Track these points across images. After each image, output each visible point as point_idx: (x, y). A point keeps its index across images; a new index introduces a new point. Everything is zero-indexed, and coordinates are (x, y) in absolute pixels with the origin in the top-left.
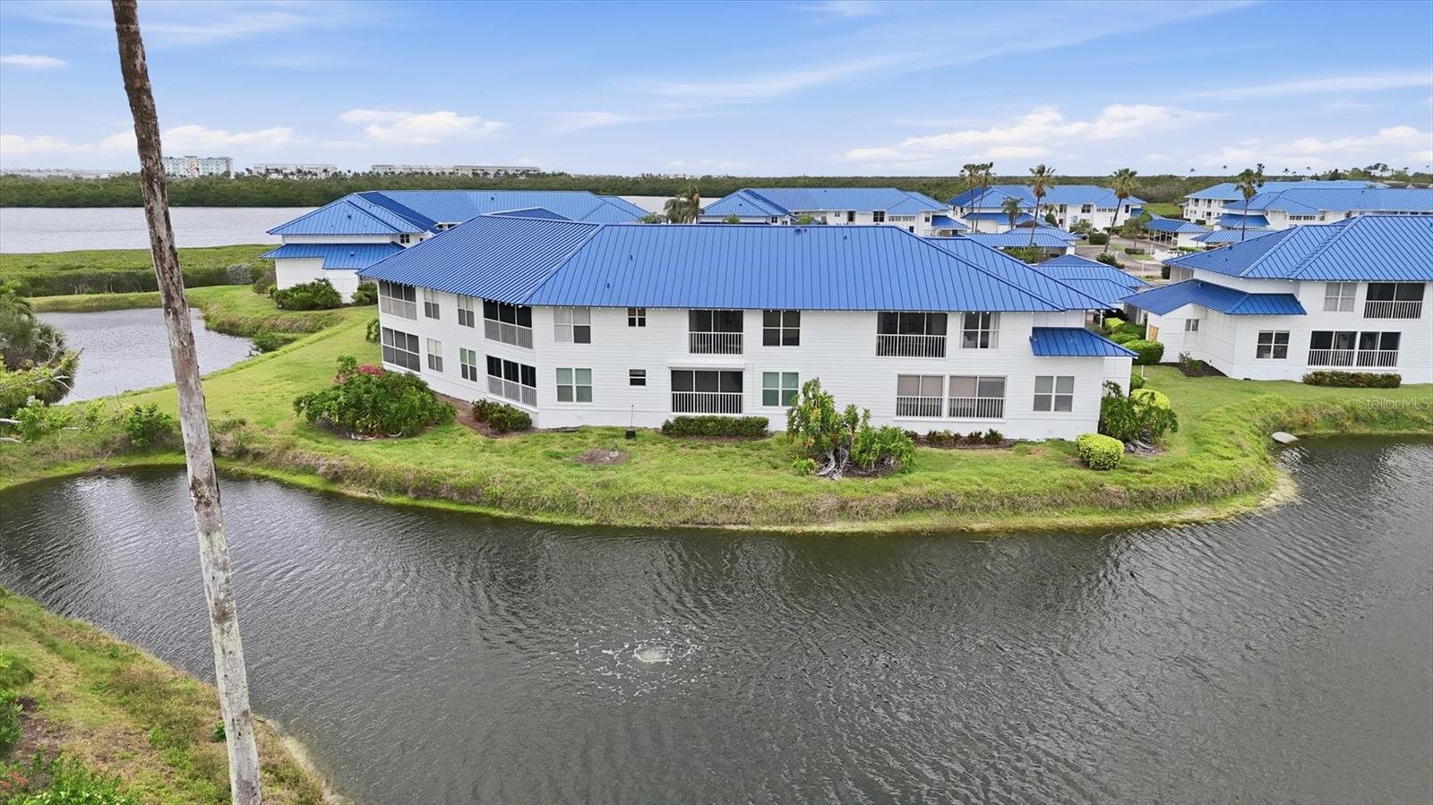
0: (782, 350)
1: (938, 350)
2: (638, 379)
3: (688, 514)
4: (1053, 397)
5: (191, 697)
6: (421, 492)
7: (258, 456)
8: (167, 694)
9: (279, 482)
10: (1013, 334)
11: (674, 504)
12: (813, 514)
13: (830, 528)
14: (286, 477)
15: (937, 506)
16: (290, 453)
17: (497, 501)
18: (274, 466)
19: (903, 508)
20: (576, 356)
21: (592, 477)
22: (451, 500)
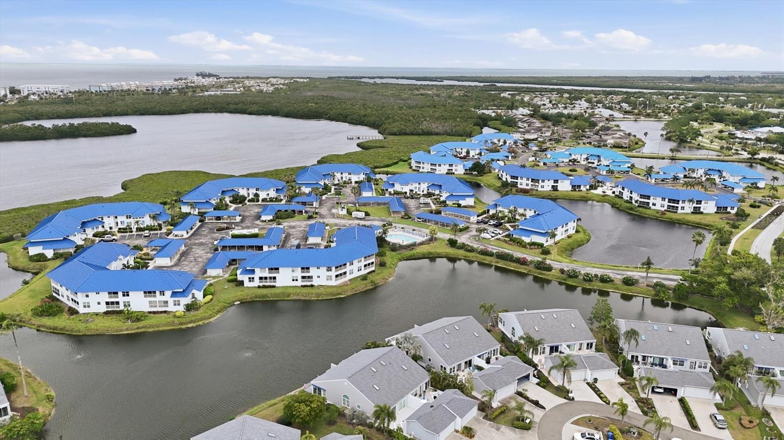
0: (126, 297)
1: (155, 296)
2: (99, 303)
3: (100, 332)
4: (177, 304)
5: (16, 365)
6: (53, 329)
7: (24, 322)
8: (13, 365)
9: (28, 327)
10: (168, 293)
11: (97, 330)
12: (121, 330)
13: (124, 333)
14: (29, 326)
15: (144, 327)
16: (30, 321)
17: (67, 331)
18: (27, 324)
19: (138, 328)
20: (87, 300)
21: (84, 325)
22: (59, 331)
